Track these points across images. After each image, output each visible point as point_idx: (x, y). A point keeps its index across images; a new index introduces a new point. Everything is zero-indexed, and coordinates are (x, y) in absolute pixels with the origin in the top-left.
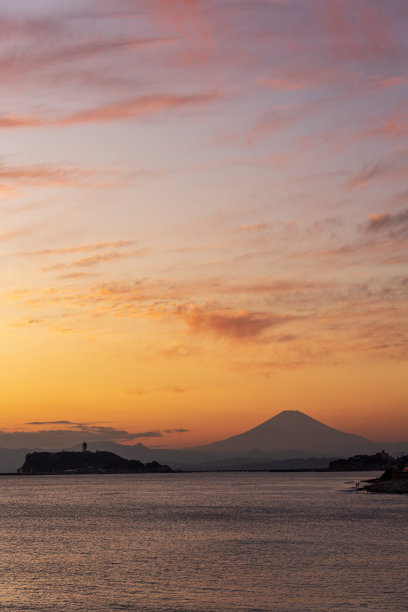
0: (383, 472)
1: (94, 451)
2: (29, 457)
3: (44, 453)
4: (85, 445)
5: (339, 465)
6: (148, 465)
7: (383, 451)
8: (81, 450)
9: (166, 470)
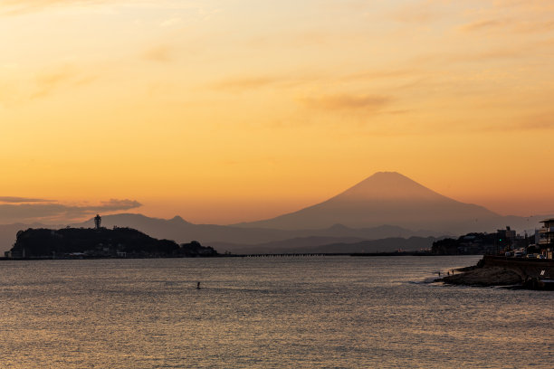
0: (481, 257)
1: (110, 227)
2: (21, 235)
3: (41, 230)
4: (98, 219)
5: (445, 247)
6: (185, 246)
7: (508, 228)
8: (93, 226)
9: (211, 253)
